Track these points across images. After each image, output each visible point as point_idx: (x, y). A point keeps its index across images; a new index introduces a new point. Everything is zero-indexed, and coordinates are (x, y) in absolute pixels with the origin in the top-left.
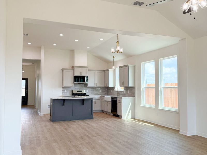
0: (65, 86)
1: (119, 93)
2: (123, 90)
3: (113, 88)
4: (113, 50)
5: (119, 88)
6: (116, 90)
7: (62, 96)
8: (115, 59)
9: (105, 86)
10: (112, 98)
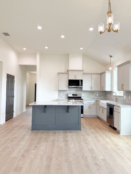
0: (60, 89)
2: (122, 95)
3: (111, 92)
6: (114, 94)
9: (102, 90)
10: (108, 105)
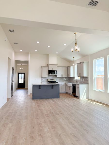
0: (43, 76)
1: (77, 81)
2: (80, 79)
3: (73, 78)
4: (72, 50)
5: (77, 78)
6: (75, 79)
7: (41, 83)
8: (75, 59)
9: (68, 77)
10: (73, 84)
